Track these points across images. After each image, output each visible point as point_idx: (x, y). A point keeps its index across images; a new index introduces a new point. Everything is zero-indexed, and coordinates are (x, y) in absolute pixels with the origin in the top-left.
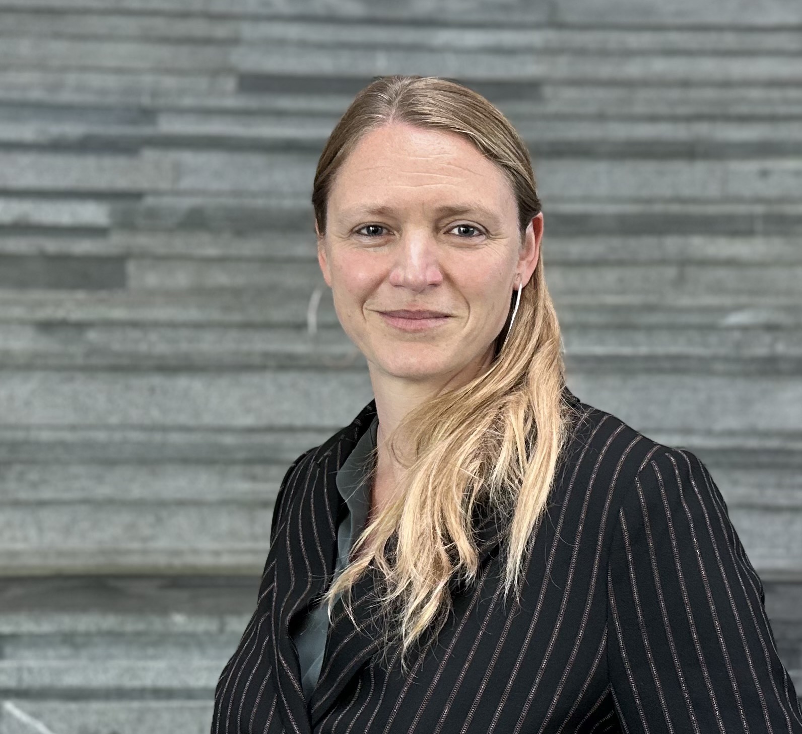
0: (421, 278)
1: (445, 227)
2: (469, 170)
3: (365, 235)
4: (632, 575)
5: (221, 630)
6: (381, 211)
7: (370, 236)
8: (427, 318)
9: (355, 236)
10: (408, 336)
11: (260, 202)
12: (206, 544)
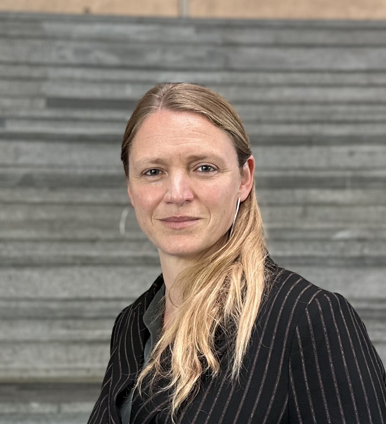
0: (181, 197)
1: (194, 167)
2: (205, 134)
3: (149, 175)
4: (303, 364)
5: (59, 411)
6: (157, 161)
7: (152, 176)
8: (186, 221)
9: (144, 176)
10: (177, 232)
11: (64, 171)
12: (42, 365)
